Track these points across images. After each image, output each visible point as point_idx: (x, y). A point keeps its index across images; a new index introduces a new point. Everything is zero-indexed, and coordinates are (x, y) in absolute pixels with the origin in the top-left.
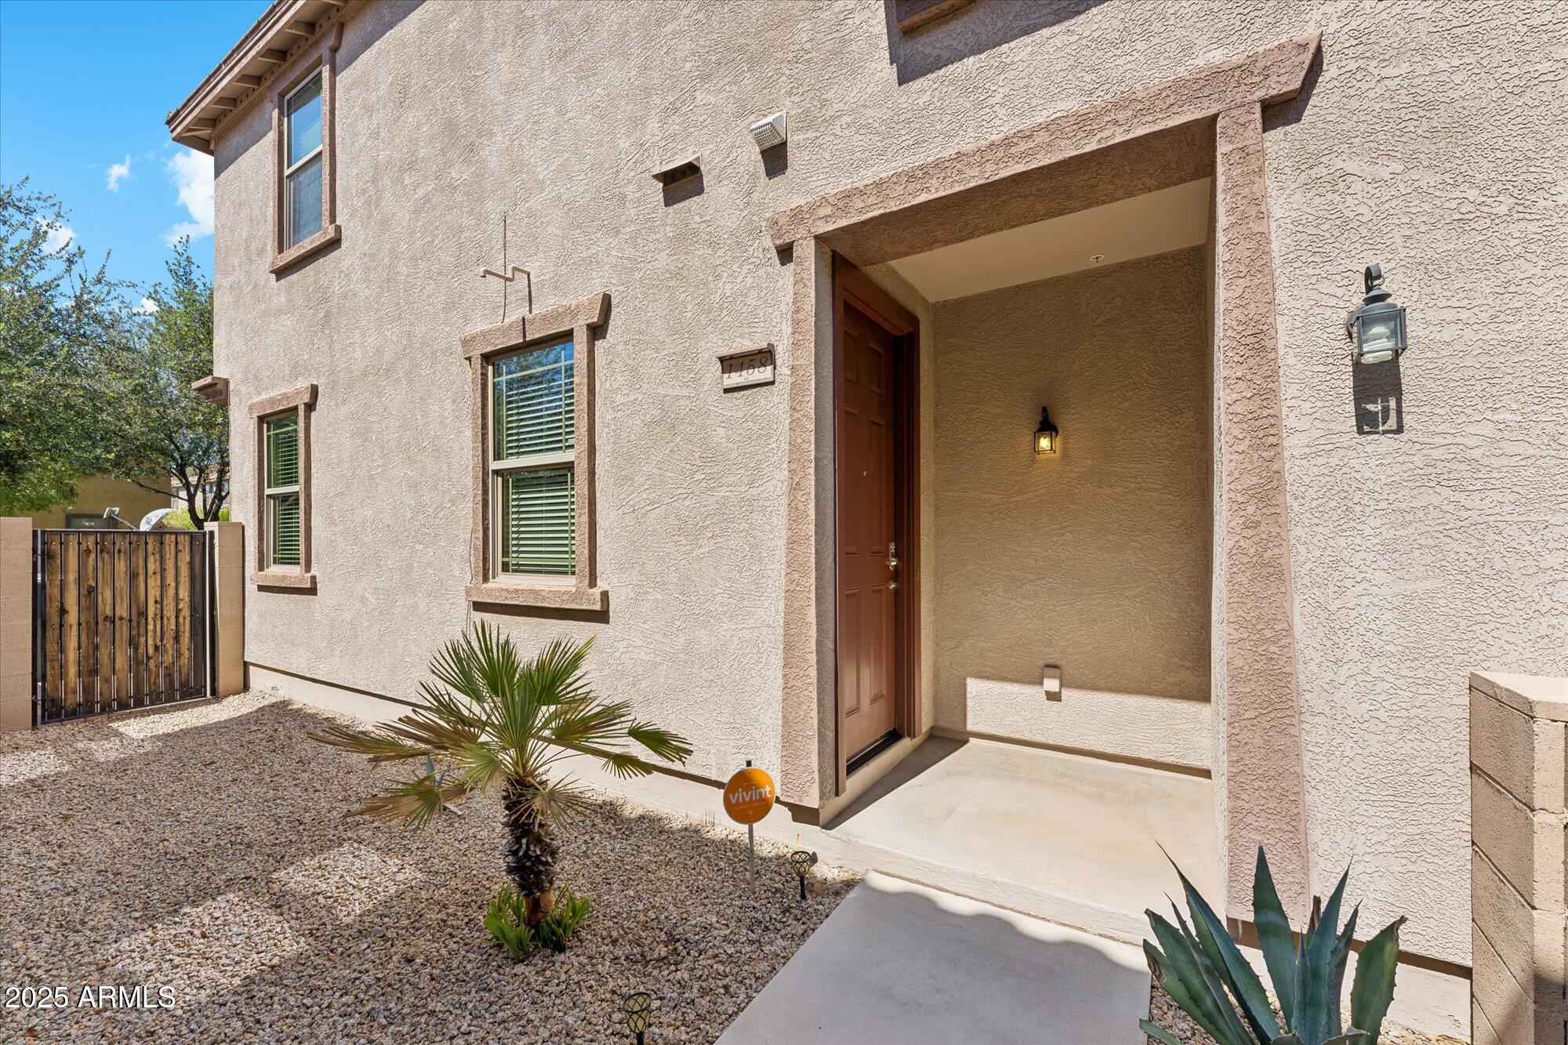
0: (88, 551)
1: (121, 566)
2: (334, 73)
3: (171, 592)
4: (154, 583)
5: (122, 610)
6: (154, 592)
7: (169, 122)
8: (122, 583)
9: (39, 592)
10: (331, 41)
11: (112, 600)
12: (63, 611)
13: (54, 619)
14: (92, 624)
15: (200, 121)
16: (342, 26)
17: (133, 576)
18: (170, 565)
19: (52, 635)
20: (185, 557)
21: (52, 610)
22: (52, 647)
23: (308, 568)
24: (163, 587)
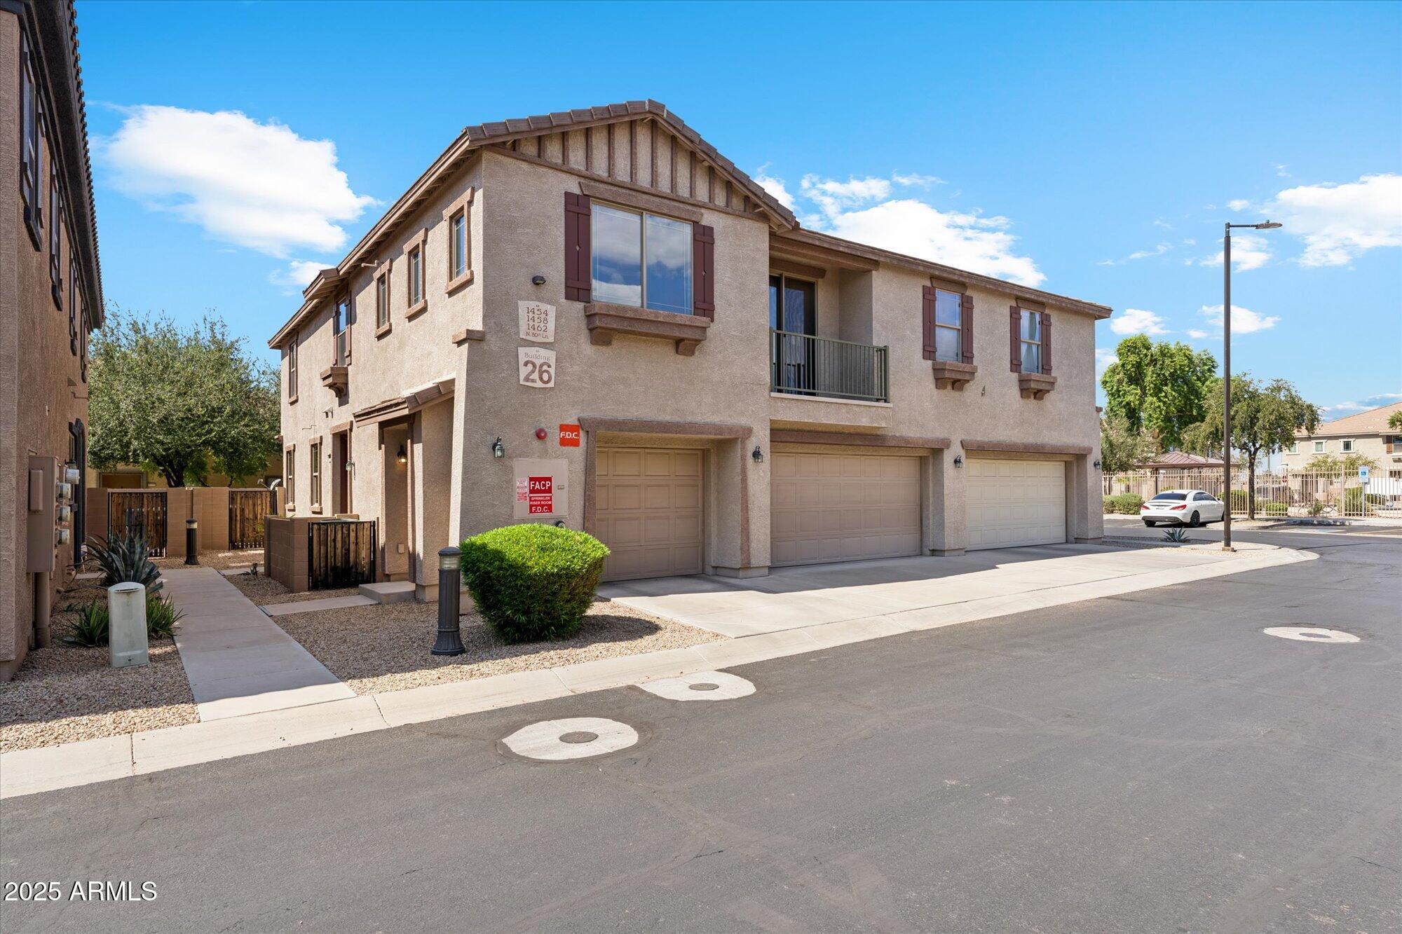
0: (242, 497)
1: (251, 502)
2: (297, 347)
3: (264, 511)
4: (259, 508)
5: (251, 516)
6: (260, 511)
7: (269, 343)
8: (251, 507)
9: (230, 510)
10: (295, 338)
11: (249, 514)
12: (236, 516)
13: (234, 518)
14: (242, 522)
15: (278, 342)
16: (298, 333)
17: (254, 505)
18: (264, 501)
19: (234, 523)
20: (268, 499)
21: (234, 515)
22: (233, 526)
23: (294, 503)
24: (262, 509)
